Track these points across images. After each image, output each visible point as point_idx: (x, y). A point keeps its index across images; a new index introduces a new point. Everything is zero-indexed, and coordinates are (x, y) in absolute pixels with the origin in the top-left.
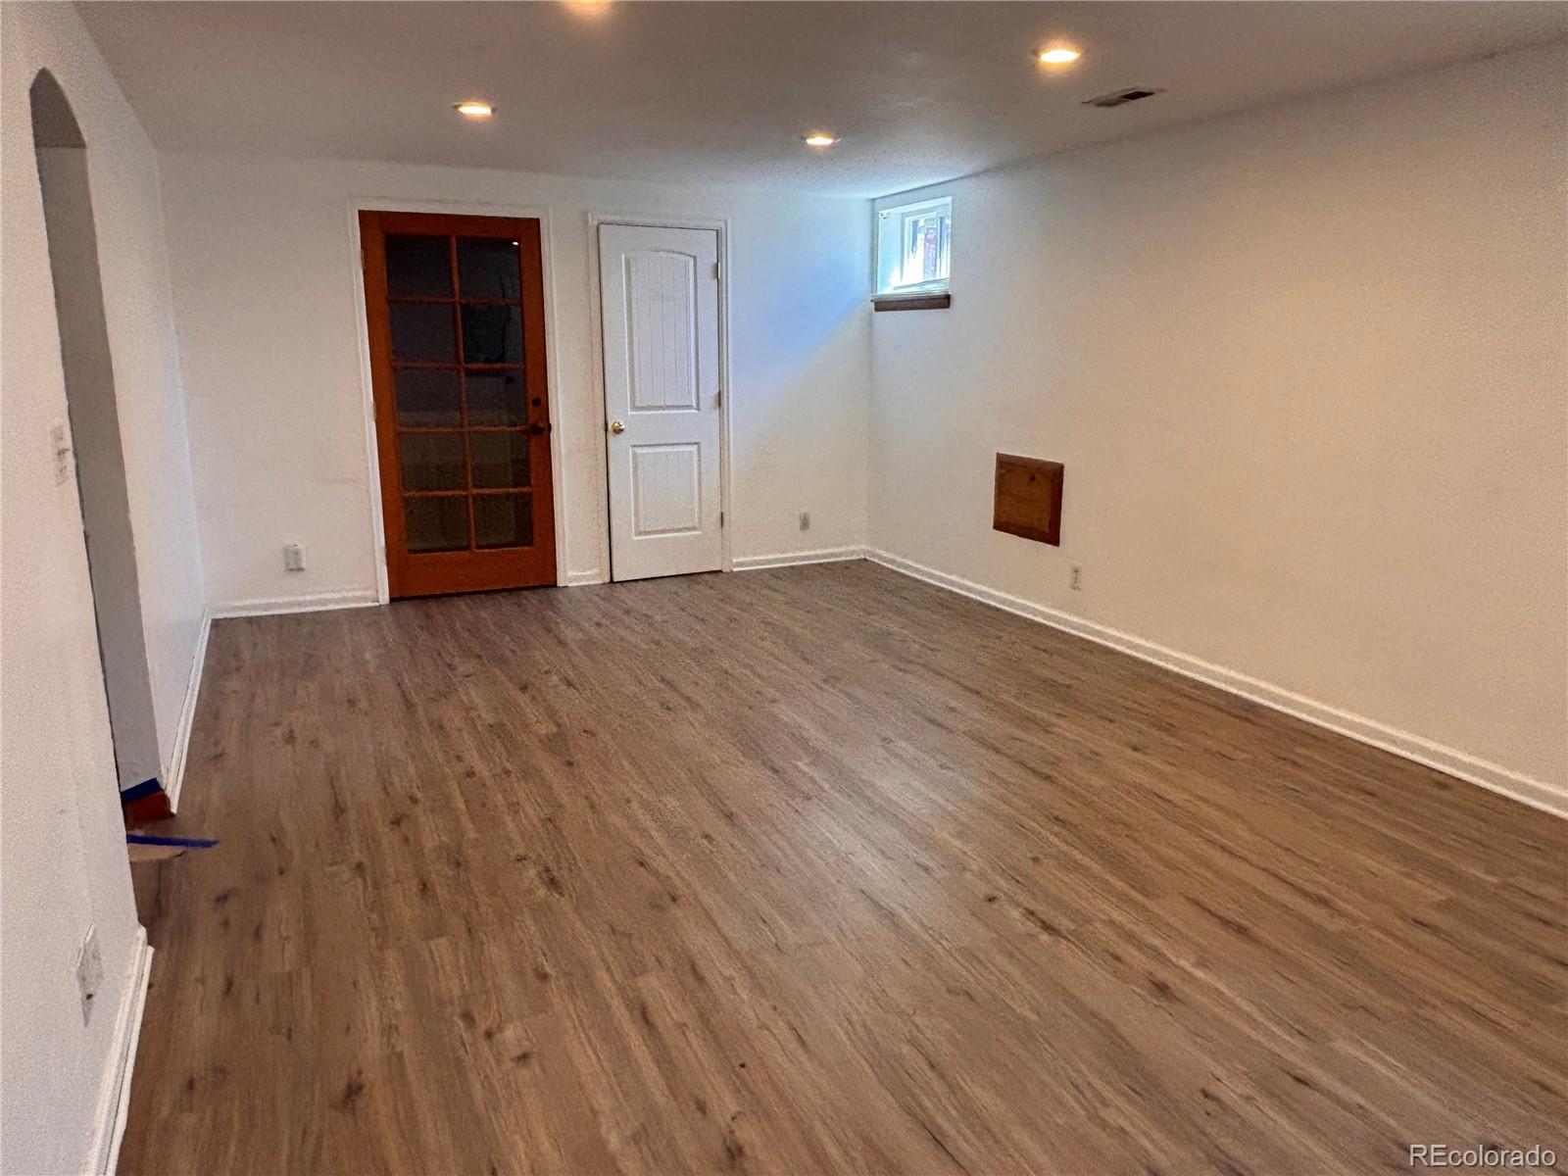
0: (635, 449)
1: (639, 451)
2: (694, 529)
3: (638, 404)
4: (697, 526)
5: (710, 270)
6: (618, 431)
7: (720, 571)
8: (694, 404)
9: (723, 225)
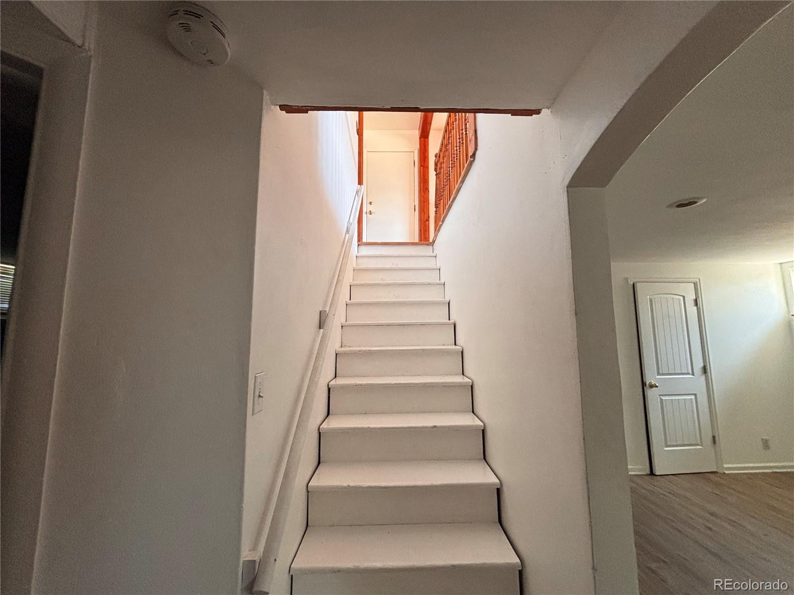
0: (661, 397)
1: (663, 398)
2: (697, 445)
3: (661, 372)
4: (700, 444)
5: (693, 303)
6: (651, 386)
7: (716, 472)
8: (691, 373)
9: (698, 280)
